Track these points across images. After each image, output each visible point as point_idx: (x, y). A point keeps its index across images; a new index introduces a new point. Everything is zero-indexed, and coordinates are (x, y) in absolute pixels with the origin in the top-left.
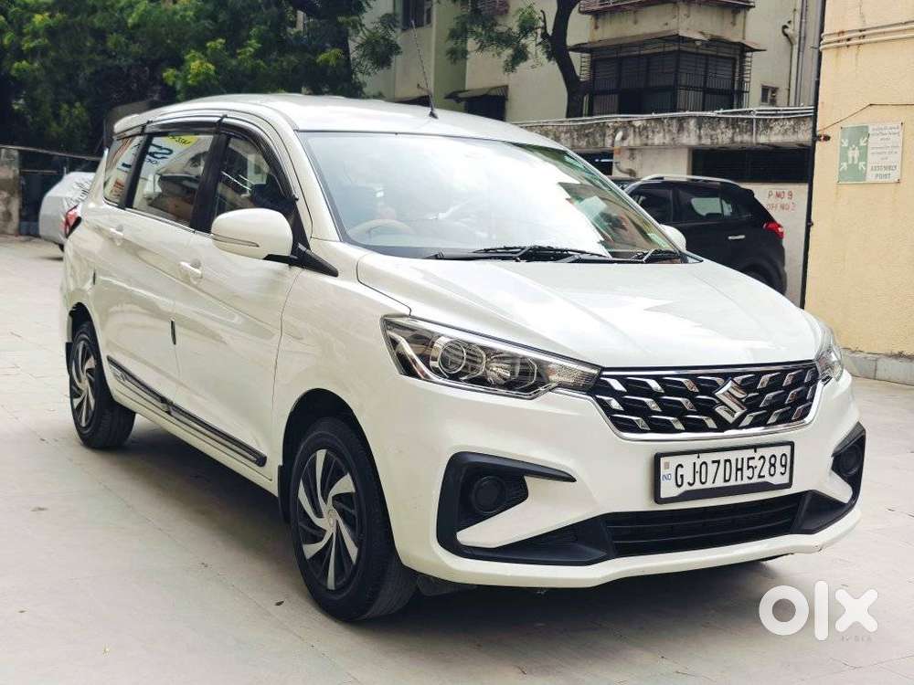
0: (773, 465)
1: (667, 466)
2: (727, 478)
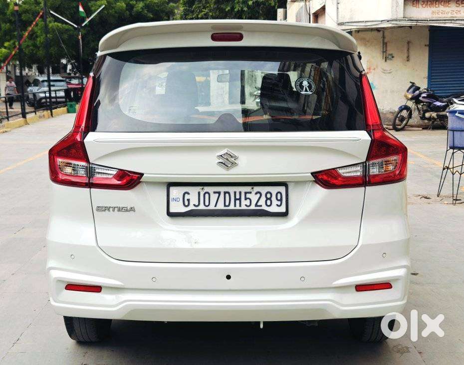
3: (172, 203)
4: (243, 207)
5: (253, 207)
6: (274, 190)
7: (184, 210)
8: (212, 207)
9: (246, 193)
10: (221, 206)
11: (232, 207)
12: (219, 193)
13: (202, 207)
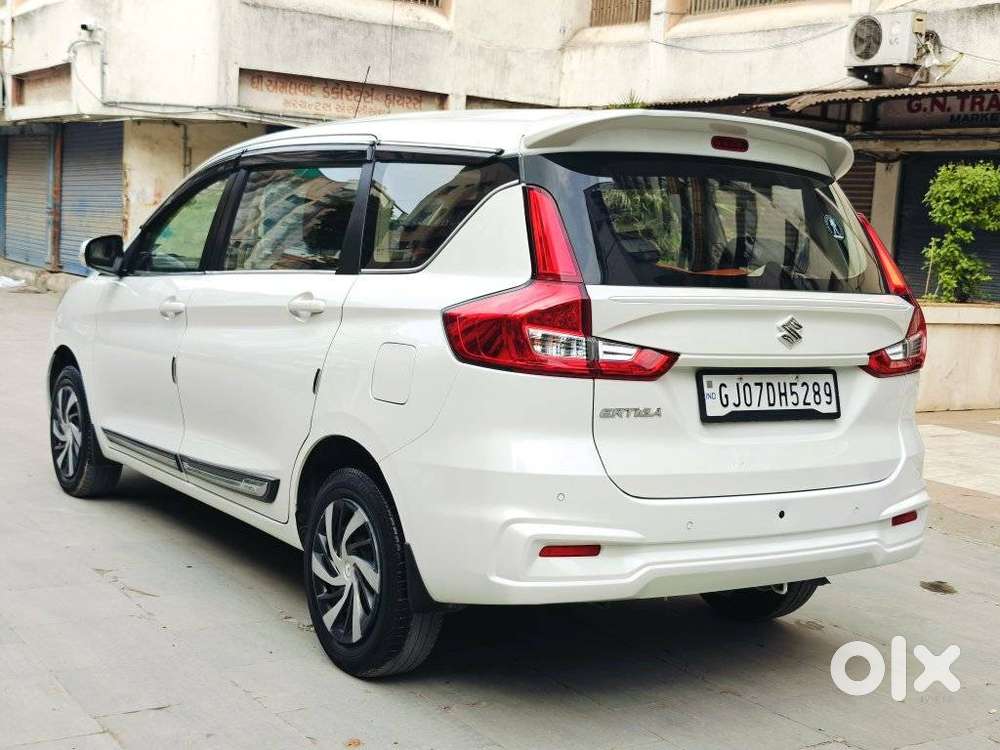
3: (708, 402)
4: (791, 407)
5: (801, 406)
6: (822, 379)
7: (723, 412)
8: (755, 407)
9: (791, 384)
10: (765, 406)
11: (777, 407)
12: (760, 384)
13: (743, 407)
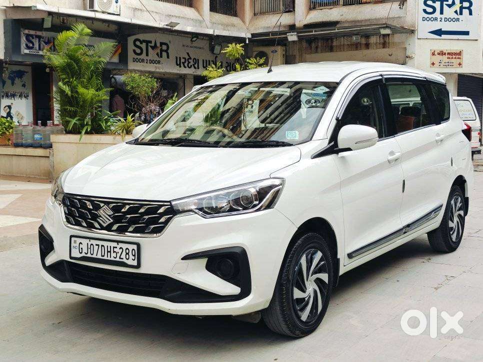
0: (128, 254)
1: (75, 242)
2: (103, 255)
